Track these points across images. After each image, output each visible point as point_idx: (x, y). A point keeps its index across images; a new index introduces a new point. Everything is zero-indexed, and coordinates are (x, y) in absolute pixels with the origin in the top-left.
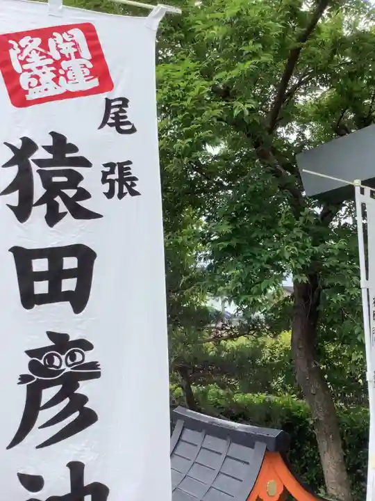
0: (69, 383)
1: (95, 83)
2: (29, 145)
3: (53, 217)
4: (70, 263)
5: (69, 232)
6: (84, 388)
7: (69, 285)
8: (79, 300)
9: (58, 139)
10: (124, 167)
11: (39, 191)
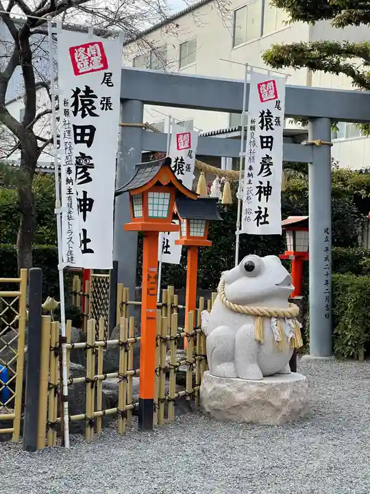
0: (85, 168)
1: (102, 66)
2: (78, 90)
3: (84, 115)
4: (87, 131)
5: (88, 120)
6: (89, 170)
7: (87, 138)
8: (89, 143)
9: (87, 88)
10: (108, 99)
11: (80, 106)
